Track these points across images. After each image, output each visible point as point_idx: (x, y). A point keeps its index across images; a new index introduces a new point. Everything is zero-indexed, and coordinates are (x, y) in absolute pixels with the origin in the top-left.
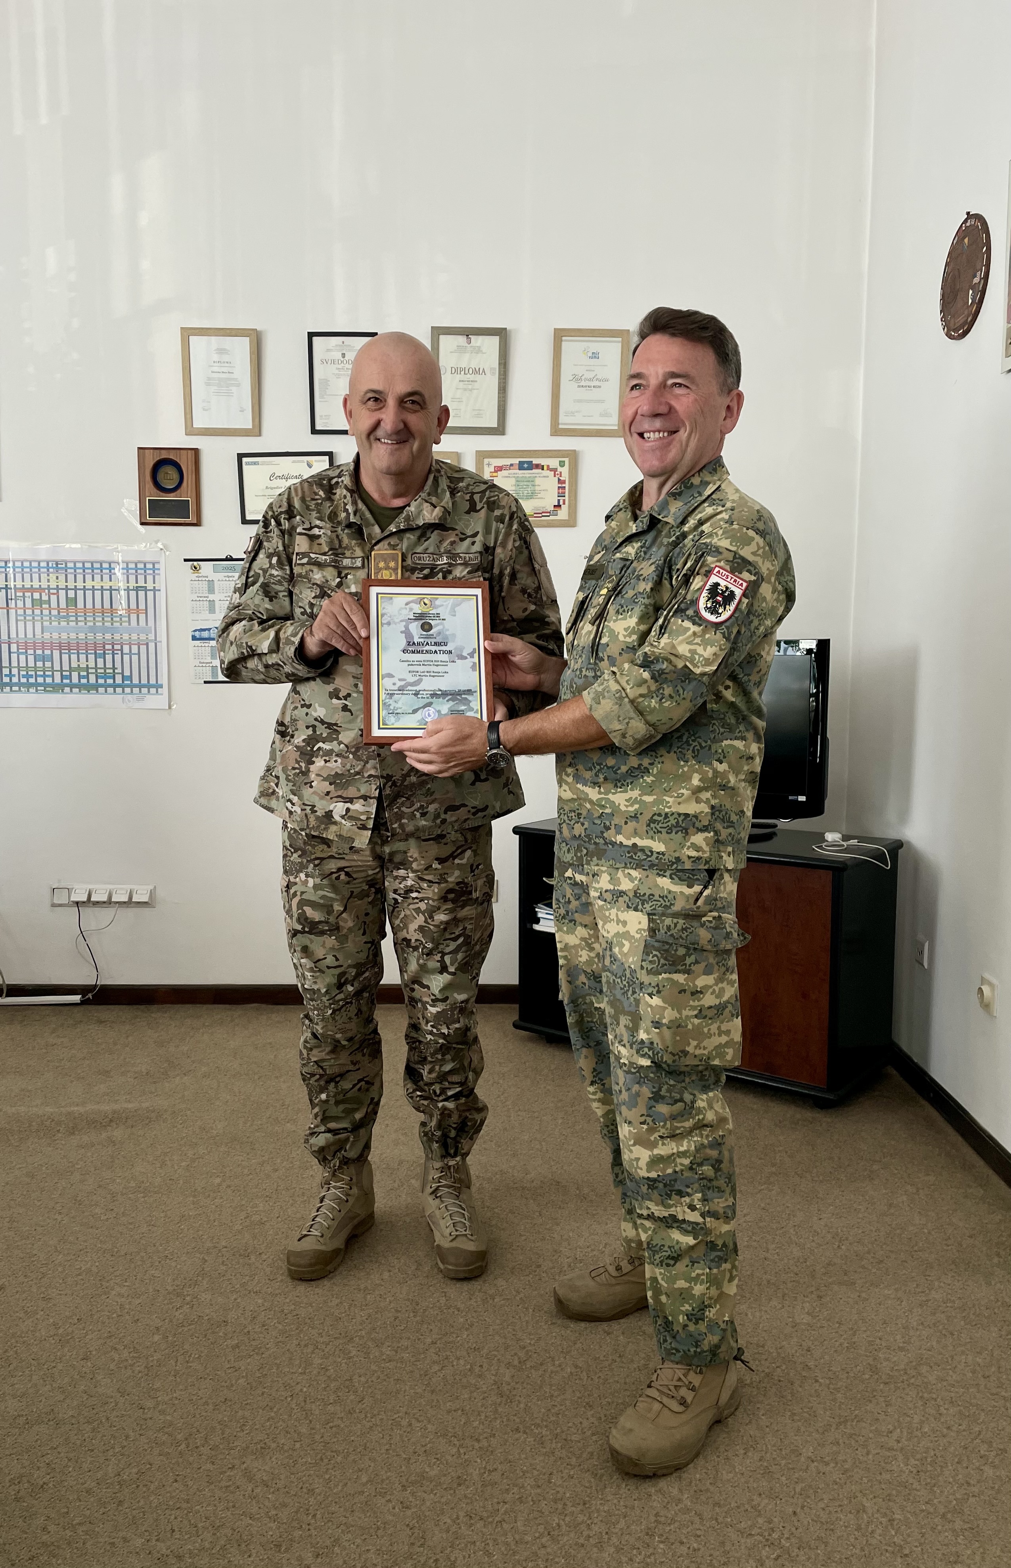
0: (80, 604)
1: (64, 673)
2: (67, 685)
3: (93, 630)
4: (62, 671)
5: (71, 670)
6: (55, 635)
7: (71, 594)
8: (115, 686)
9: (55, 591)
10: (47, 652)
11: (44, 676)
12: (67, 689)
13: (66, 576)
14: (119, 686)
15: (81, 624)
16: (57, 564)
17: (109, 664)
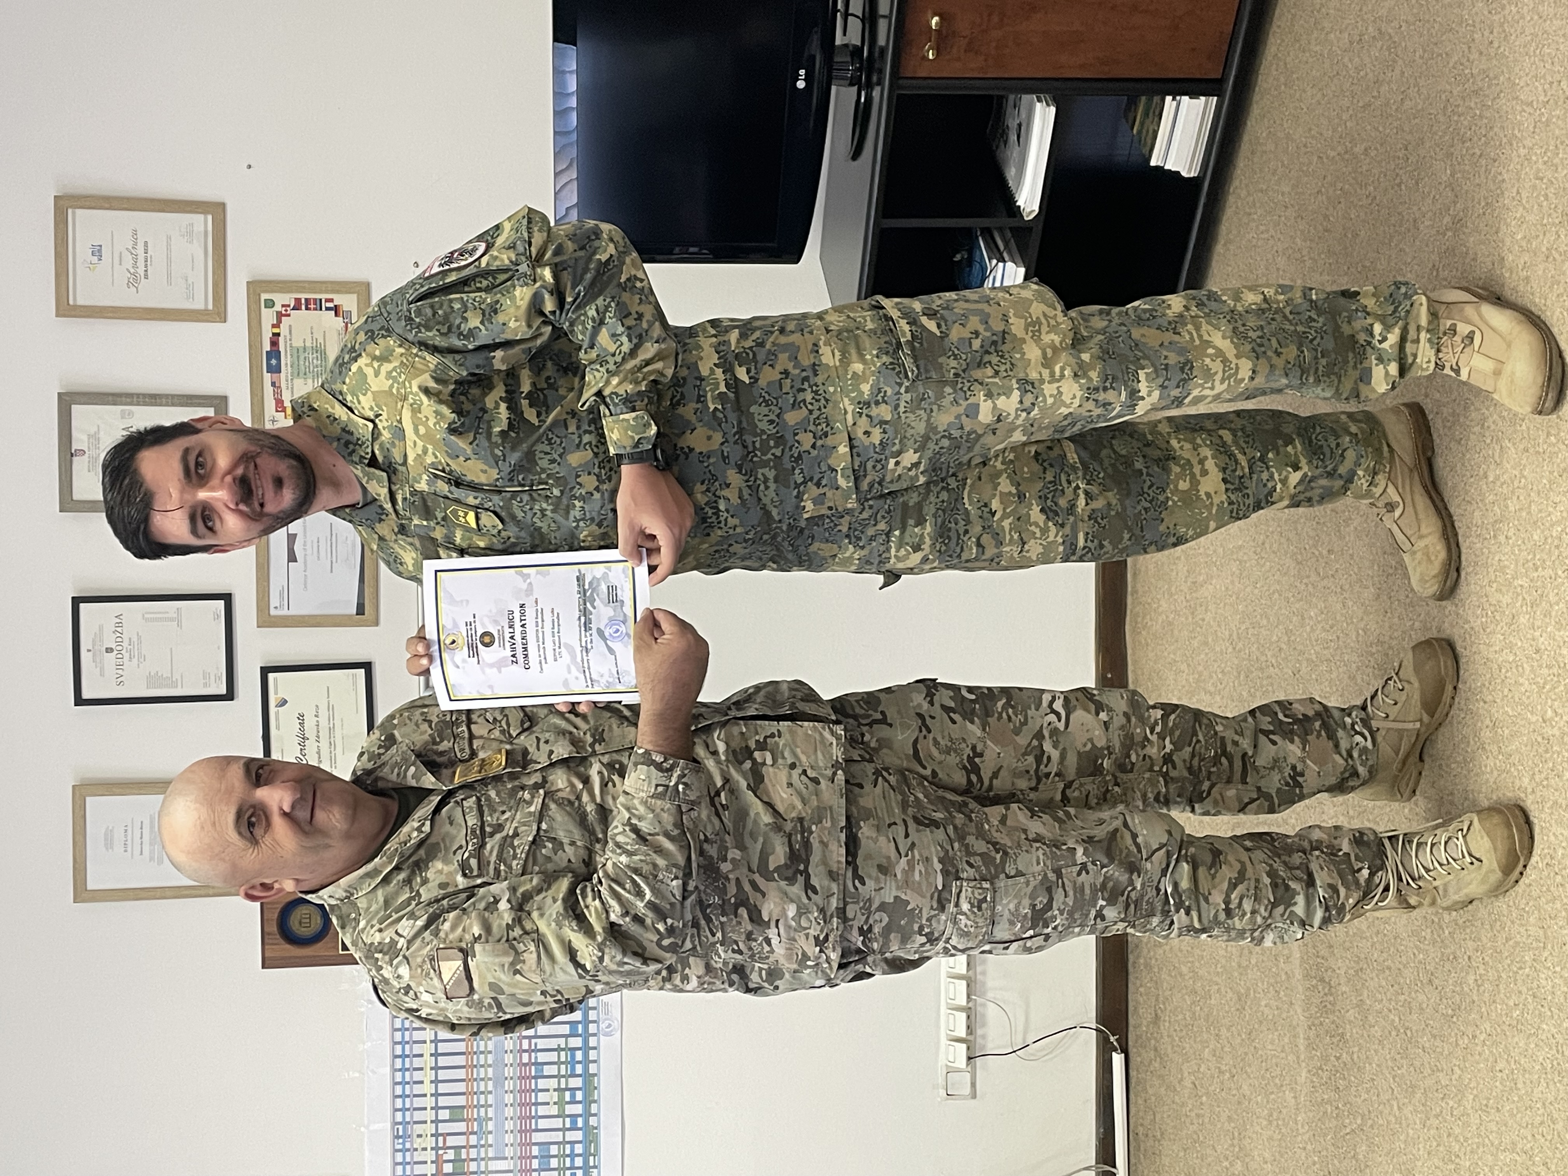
0: (461, 1101)
1: (568, 1125)
2: (586, 1122)
3: (499, 1081)
4: (564, 1130)
5: (561, 1115)
6: (509, 1138)
7: (444, 1114)
8: (586, 1048)
9: (441, 1139)
10: (535, 1151)
11: (572, 1156)
12: (593, 1121)
13: (416, 1123)
14: (586, 1042)
15: (491, 1099)
16: (398, 1137)
17: (553, 1057)
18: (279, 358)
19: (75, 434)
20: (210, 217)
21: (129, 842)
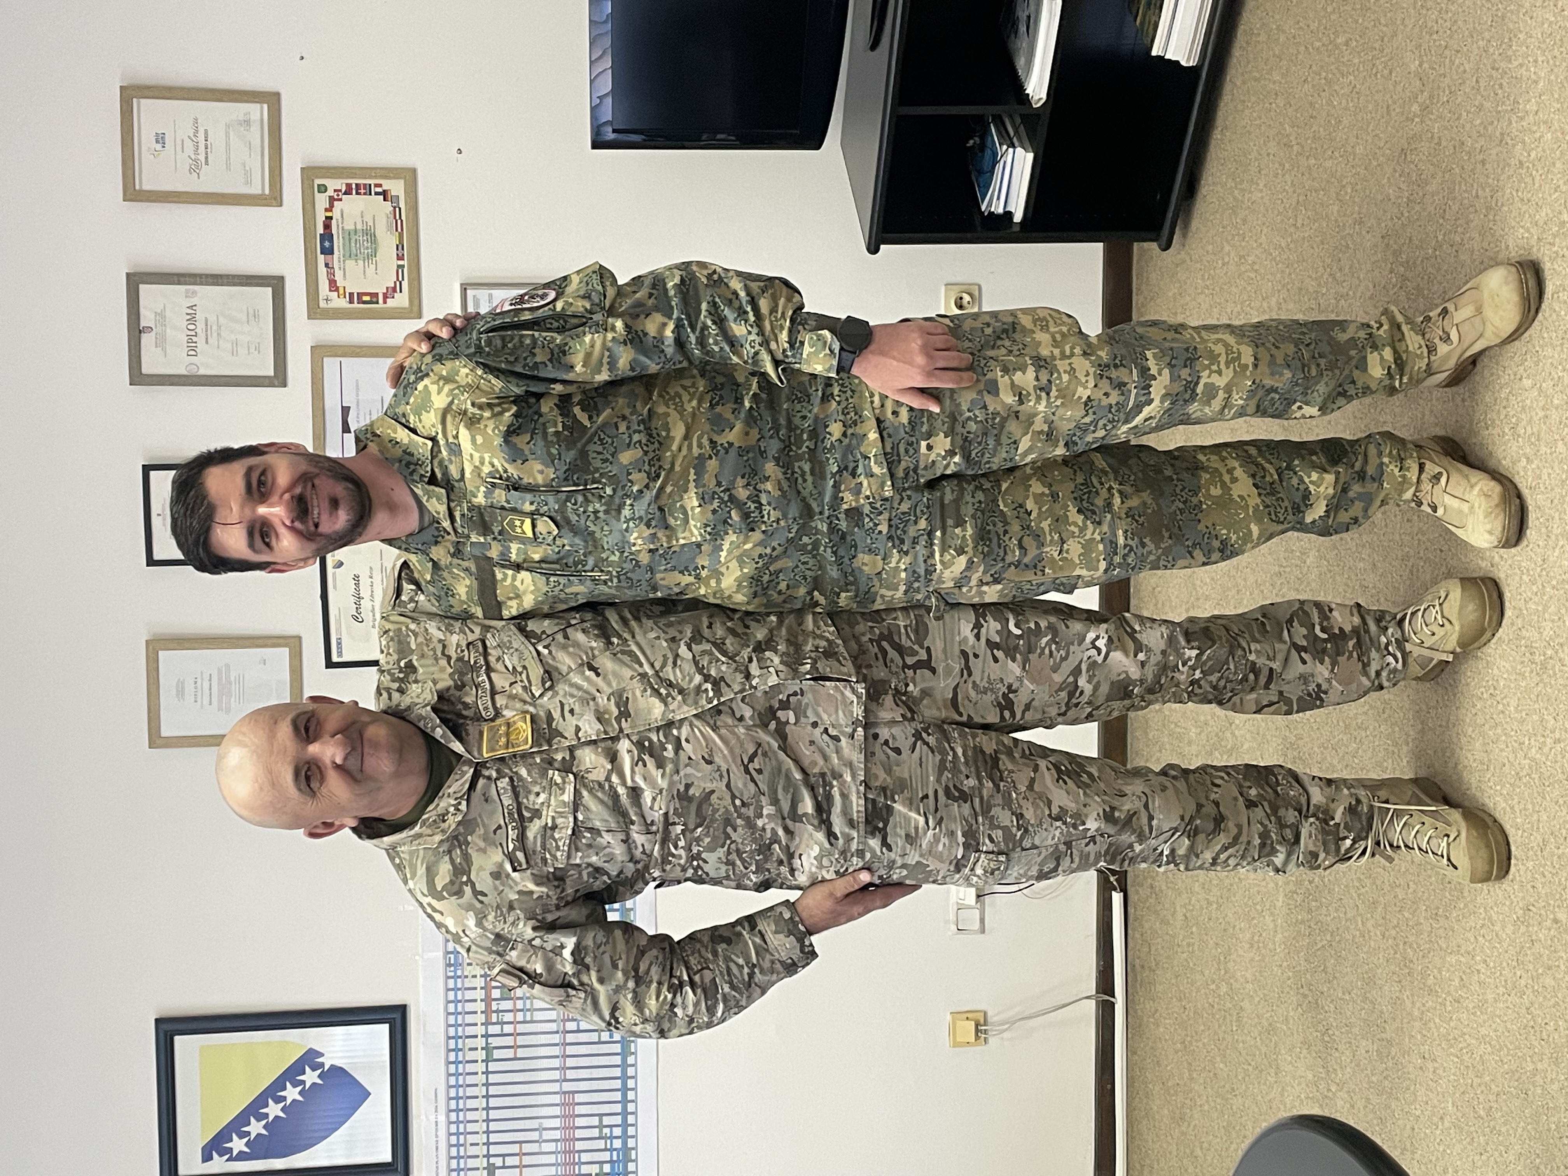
18: (331, 240)
19: (142, 311)
20: (265, 106)
21: (199, 694)
